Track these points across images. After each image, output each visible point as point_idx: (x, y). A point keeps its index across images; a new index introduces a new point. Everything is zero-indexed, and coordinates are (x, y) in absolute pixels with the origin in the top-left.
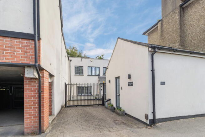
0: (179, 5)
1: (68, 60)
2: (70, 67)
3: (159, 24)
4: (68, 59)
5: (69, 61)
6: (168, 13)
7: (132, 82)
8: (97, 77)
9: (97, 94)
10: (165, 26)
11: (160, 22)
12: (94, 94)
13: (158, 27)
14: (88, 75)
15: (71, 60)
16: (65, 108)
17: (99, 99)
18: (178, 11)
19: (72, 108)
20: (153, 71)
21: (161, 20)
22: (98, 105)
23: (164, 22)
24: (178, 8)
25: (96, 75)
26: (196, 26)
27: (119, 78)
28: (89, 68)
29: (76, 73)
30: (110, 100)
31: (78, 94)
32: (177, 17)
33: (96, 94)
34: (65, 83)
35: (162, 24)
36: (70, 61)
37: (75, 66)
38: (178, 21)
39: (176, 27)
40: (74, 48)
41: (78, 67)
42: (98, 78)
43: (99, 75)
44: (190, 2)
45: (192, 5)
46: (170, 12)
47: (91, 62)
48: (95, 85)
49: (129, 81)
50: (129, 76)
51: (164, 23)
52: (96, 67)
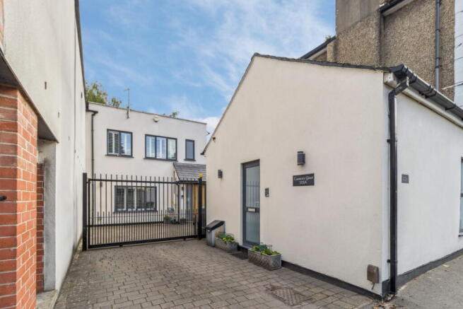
0: (376, 8)
1: (87, 110)
2: (92, 130)
3: (330, 48)
4: (87, 107)
5: (91, 114)
6: (350, 24)
7: (312, 175)
8: (170, 165)
9: (170, 206)
10: (343, 52)
11: (332, 43)
12: (162, 208)
13: (326, 53)
14: (147, 158)
15: (95, 113)
16: (85, 254)
17: (175, 220)
18: (374, 21)
19: (110, 253)
20: (392, 141)
21: (334, 38)
22: (184, 238)
23: (342, 44)
24: (375, 14)
25: (167, 160)
26: (412, 60)
27: (259, 165)
28: (148, 137)
29: (111, 151)
30: (222, 223)
31: (116, 207)
32: (373, 34)
33: (166, 208)
34: (85, 175)
35: (336, 48)
36: (93, 115)
37: (108, 130)
38: (375, 43)
39: (370, 57)
40: (95, 87)
41: (117, 133)
42: (172, 167)
43: (175, 159)
44: (400, 7)
45: (405, 14)
46: (357, 23)
47: (156, 125)
48: (164, 183)
49: (299, 171)
50: (302, 159)
51: (341, 46)
52: (167, 138)
